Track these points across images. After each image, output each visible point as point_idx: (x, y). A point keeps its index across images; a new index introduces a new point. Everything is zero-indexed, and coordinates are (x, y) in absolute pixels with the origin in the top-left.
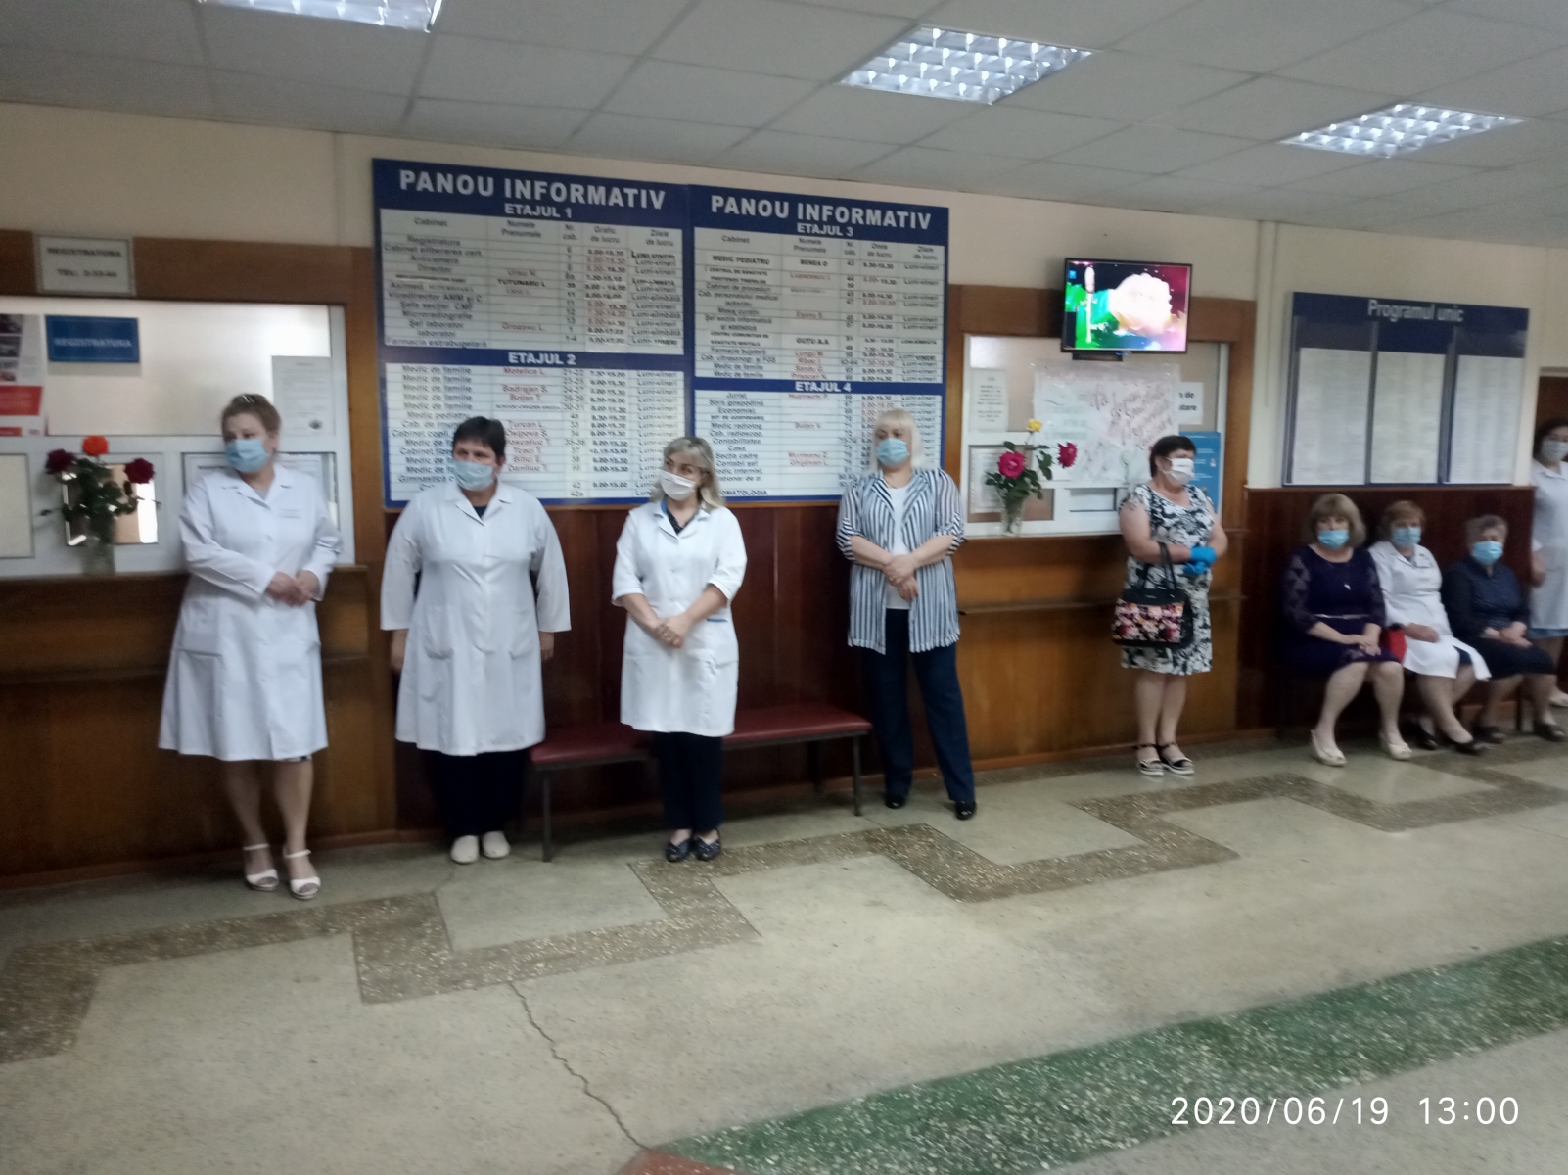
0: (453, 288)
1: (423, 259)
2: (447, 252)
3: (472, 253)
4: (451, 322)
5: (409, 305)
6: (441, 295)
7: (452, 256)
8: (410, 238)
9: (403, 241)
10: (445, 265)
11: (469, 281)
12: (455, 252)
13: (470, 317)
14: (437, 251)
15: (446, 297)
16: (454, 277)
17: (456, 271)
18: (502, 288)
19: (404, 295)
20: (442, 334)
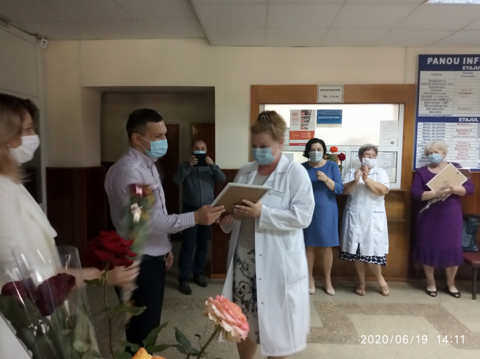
0: (442, 96)
1: (433, 87)
2: (441, 84)
3: (450, 84)
4: (440, 108)
5: (427, 103)
6: (438, 99)
7: (443, 86)
8: (429, 80)
9: (427, 81)
10: (440, 89)
11: (448, 94)
12: (444, 84)
13: (447, 106)
14: (438, 84)
15: (439, 99)
16: (443, 93)
17: (444, 90)
18: (459, 96)
19: (426, 100)
20: (437, 112)
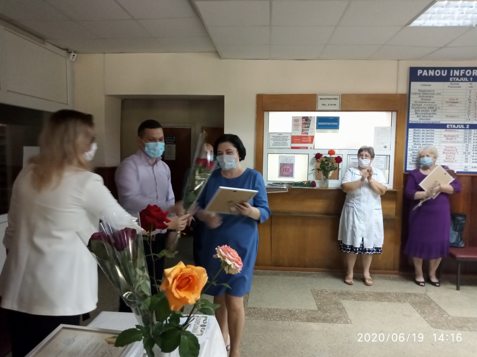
0: (431, 105)
1: (423, 96)
2: (430, 94)
3: (438, 94)
4: (430, 115)
5: (417, 111)
6: (427, 107)
7: (432, 95)
8: (419, 90)
9: (417, 91)
10: (429, 98)
11: (436, 103)
13: (436, 114)
14: (427, 94)
16: (432, 102)
17: (432, 100)
18: (447, 105)
19: (416, 108)
20: (426, 119)
